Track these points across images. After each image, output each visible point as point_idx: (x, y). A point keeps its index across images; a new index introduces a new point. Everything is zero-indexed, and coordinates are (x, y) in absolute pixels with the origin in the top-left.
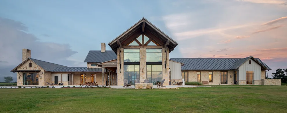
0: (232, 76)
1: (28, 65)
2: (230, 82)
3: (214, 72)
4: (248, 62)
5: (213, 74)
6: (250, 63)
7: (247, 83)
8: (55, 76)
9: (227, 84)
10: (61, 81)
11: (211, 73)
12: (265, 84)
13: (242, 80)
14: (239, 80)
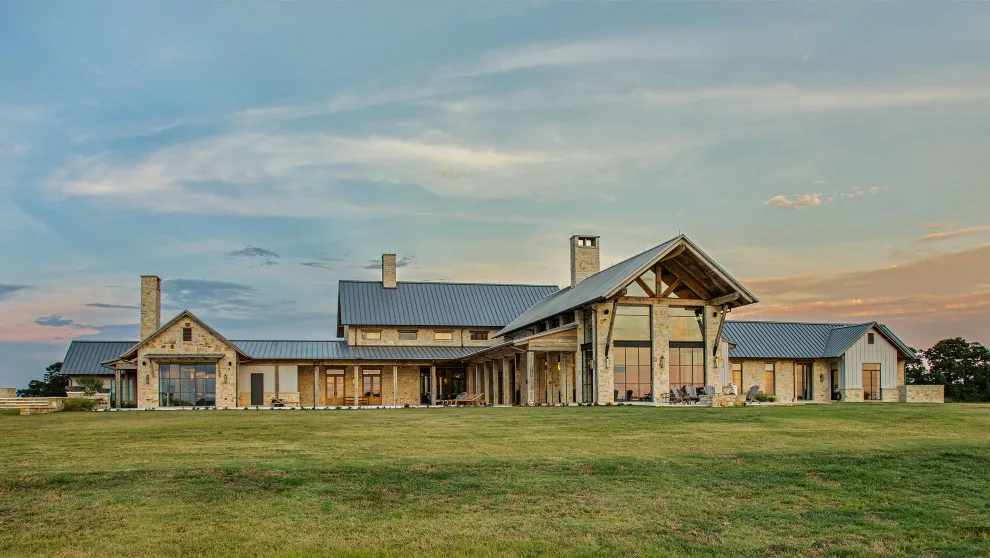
0: (825, 376)
1: (177, 334)
2: (820, 392)
3: (778, 365)
4: (865, 337)
5: (774, 371)
6: (871, 340)
7: (866, 396)
8: (252, 374)
9: (811, 398)
10: (273, 390)
11: (769, 367)
12: (909, 400)
13: (853, 387)
14: (847, 387)
